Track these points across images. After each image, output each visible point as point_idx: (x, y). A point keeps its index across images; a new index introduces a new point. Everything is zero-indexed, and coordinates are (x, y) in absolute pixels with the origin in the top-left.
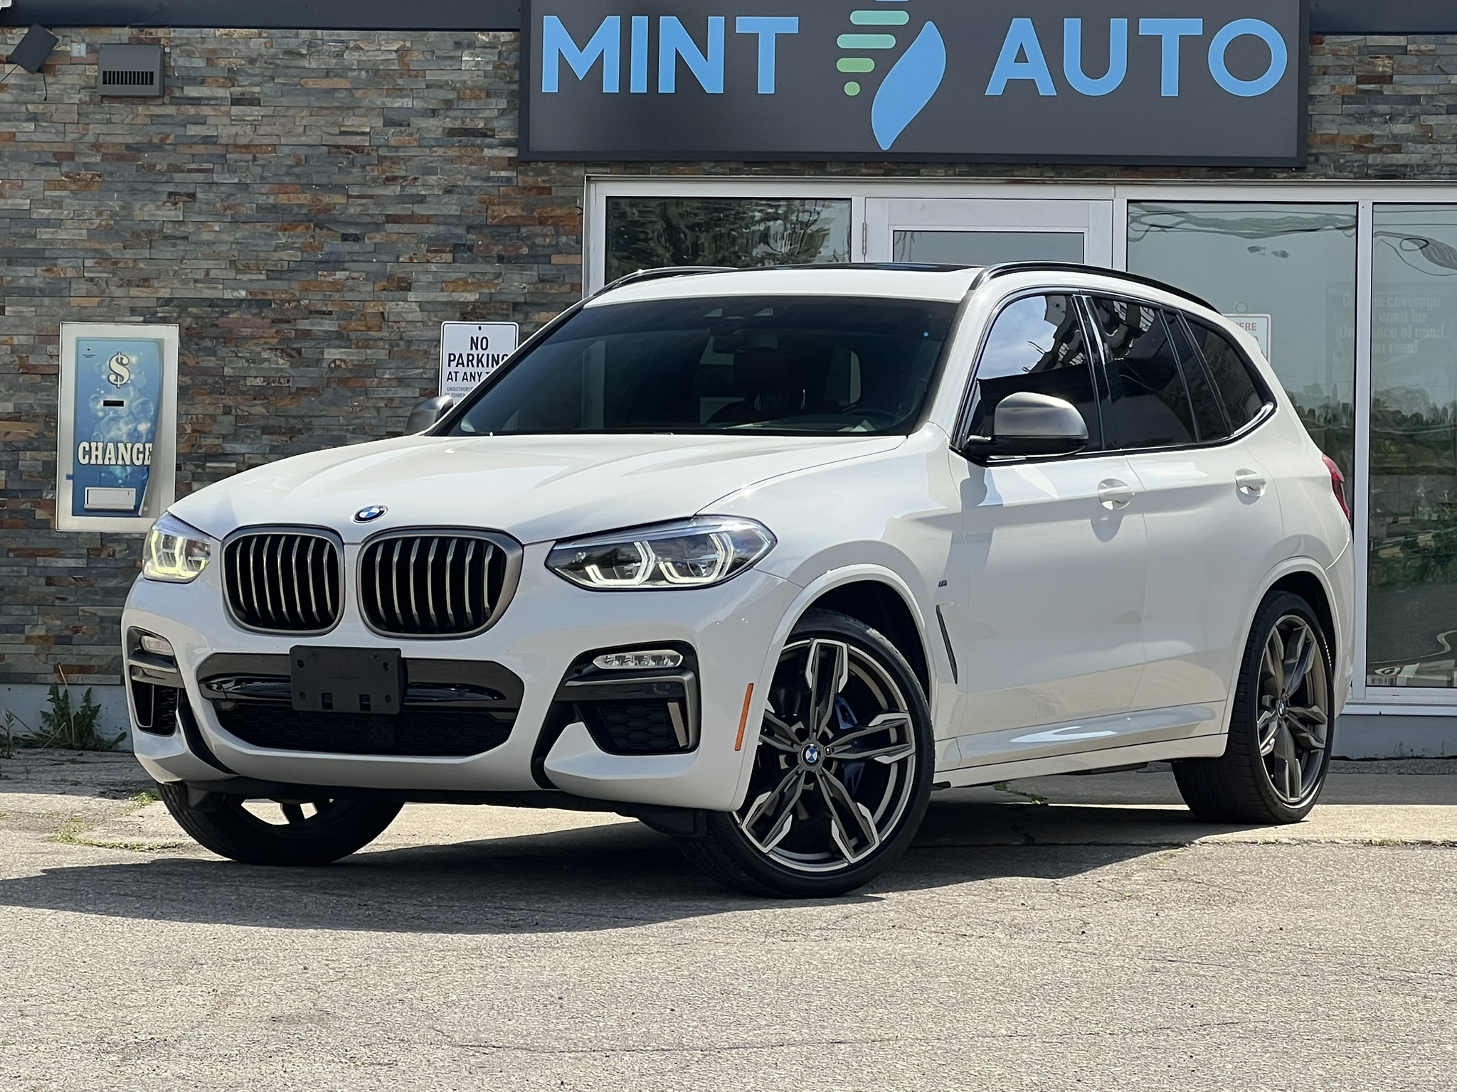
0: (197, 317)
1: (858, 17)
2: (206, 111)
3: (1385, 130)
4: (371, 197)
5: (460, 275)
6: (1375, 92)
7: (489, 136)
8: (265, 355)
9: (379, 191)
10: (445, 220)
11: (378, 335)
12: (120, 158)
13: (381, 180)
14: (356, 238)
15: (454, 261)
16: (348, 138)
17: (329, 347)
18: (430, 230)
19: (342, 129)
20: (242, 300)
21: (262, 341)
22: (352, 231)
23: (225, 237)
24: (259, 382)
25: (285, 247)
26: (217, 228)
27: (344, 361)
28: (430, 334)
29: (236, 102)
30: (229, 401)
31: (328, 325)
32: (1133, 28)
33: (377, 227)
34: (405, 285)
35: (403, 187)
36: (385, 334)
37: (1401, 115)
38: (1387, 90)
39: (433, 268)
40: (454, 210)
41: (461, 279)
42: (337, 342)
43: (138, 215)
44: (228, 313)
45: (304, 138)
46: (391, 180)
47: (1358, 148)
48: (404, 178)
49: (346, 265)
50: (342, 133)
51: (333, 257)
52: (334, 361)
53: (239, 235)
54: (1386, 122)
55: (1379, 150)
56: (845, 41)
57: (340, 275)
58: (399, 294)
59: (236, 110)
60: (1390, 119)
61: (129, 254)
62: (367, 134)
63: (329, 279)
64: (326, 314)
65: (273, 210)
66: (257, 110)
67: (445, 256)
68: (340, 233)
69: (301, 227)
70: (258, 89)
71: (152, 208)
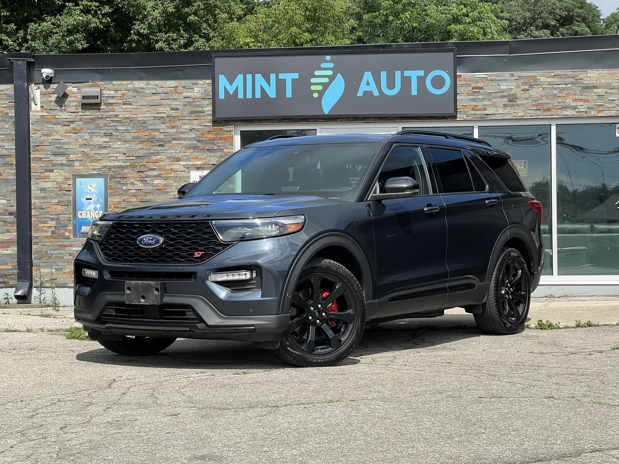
0: (114, 171)
1: (317, 73)
2: (115, 107)
3: (481, 104)
4: (167, 133)
5: (195, 156)
6: (478, 92)
7: (203, 113)
8: (136, 183)
9: (169, 131)
10: (190, 139)
11: (171, 175)
12: (89, 122)
13: (170, 128)
14: (163, 146)
15: (194, 152)
16: (159, 114)
17: (155, 179)
18: (186, 142)
19: (158, 112)
20: (128, 166)
21: (134, 178)
22: (161, 143)
23: (122, 146)
24: (134, 191)
25: (141, 149)
26: (120, 144)
27: (160, 184)
28: (187, 175)
29: (124, 104)
30: (125, 197)
31: (155, 173)
32: (402, 74)
33: (170, 142)
34: (178, 160)
35: (177, 129)
36: (173, 175)
37: (486, 99)
38: (481, 91)
39: (187, 154)
40: (194, 136)
41: (196, 157)
42: (158, 178)
43: (95, 140)
44: (124, 170)
45: (145, 115)
46: (174, 127)
47: (473, 109)
48: (177, 126)
49: (160, 154)
50: (158, 113)
51: (156, 152)
52: (157, 184)
53: (127, 145)
54: (481, 101)
55: (480, 110)
56: (313, 80)
57: (158, 157)
58: (177, 163)
59: (124, 107)
60: (483, 100)
61: (92, 152)
62: (166, 113)
63: (155, 158)
64: (154, 169)
65: (137, 138)
66: (131, 107)
67: (191, 150)
68: (158, 144)
69: (146, 143)
70: (131, 100)
71: (99, 138)
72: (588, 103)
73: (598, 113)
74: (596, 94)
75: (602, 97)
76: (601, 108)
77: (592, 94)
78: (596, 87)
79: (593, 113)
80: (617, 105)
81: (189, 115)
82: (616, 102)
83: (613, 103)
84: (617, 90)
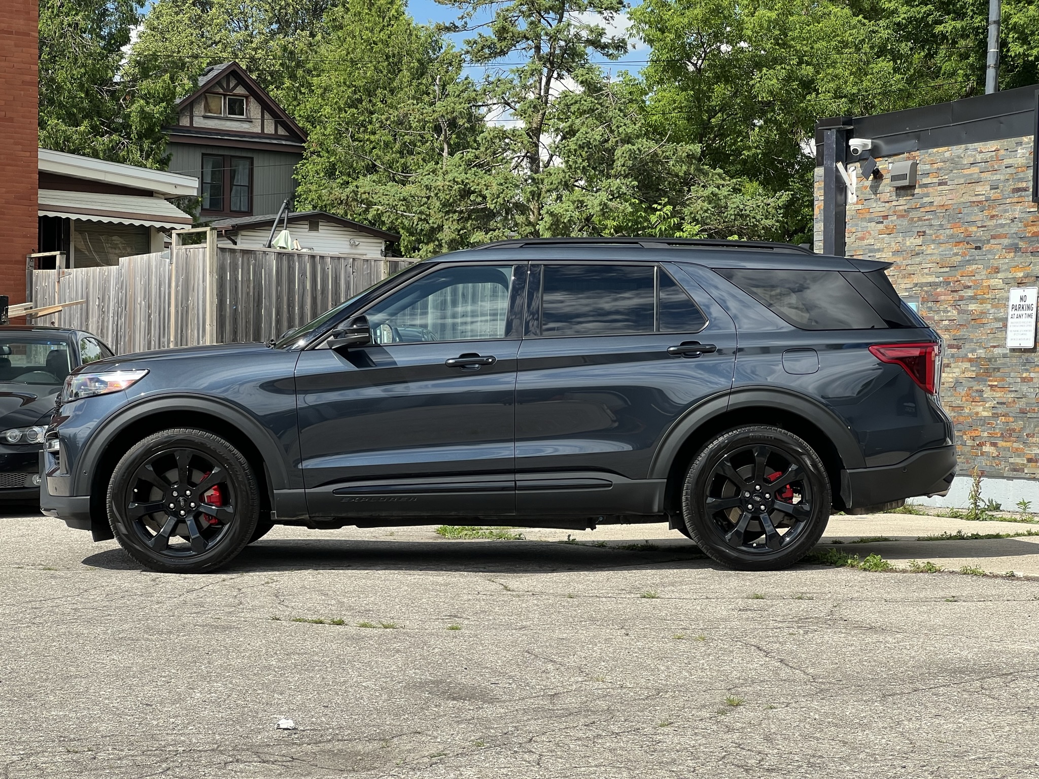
0: (926, 292)
2: (930, 190)
4: (985, 226)
5: (1017, 264)
7: (1027, 191)
8: (949, 309)
9: (988, 223)
10: (1012, 236)
11: (987, 296)
12: (903, 216)
13: (989, 218)
14: (980, 248)
15: (1015, 256)
16: (977, 197)
17: (970, 303)
18: (1006, 242)
19: (976, 193)
20: (941, 282)
21: (948, 302)
22: (979, 245)
23: (935, 251)
24: (947, 322)
25: (956, 254)
26: (933, 248)
27: (975, 310)
28: (1006, 295)
29: (940, 184)
31: (970, 293)
33: (988, 241)
34: (997, 270)
35: (996, 220)
36: (990, 296)
39: (1007, 261)
40: (1016, 230)
41: (1017, 266)
42: (973, 301)
43: (908, 243)
44: (937, 288)
45: (962, 199)
46: (993, 217)
48: (997, 216)
49: (976, 262)
50: (976, 195)
51: (972, 258)
52: (972, 311)
53: (941, 249)
57: (974, 267)
58: (995, 275)
59: (940, 188)
61: (905, 262)
62: (984, 194)
63: (970, 269)
64: (969, 287)
65: (951, 236)
66: (946, 187)
67: (1012, 254)
68: (974, 245)
69: (962, 244)
70: (946, 177)
71: (912, 240)
81: (1011, 195)
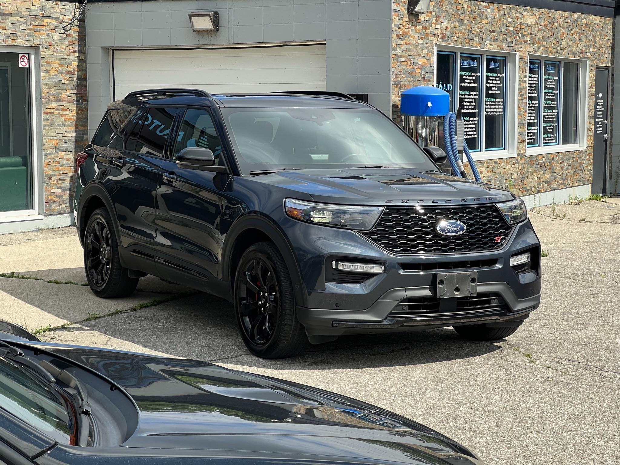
72: (5, 31)
73: (12, 42)
74: (11, 22)
75: (15, 26)
76: (15, 38)
77: (8, 21)
78: (10, 14)
79: (9, 42)
80: (26, 35)
82: (25, 31)
83: (24, 32)
84: (26, 19)
